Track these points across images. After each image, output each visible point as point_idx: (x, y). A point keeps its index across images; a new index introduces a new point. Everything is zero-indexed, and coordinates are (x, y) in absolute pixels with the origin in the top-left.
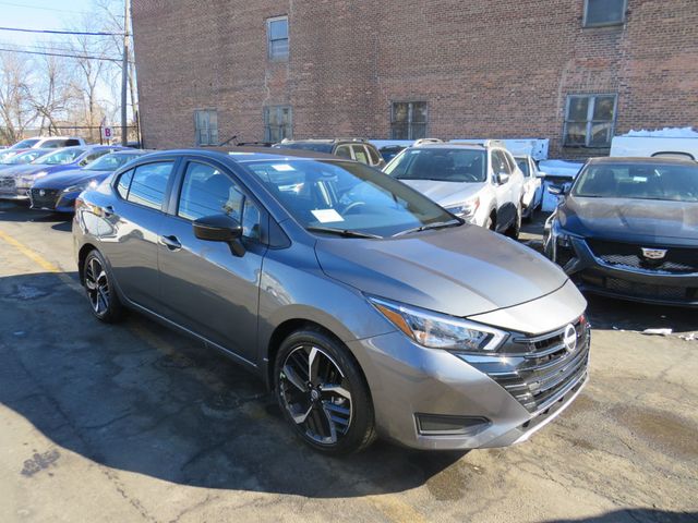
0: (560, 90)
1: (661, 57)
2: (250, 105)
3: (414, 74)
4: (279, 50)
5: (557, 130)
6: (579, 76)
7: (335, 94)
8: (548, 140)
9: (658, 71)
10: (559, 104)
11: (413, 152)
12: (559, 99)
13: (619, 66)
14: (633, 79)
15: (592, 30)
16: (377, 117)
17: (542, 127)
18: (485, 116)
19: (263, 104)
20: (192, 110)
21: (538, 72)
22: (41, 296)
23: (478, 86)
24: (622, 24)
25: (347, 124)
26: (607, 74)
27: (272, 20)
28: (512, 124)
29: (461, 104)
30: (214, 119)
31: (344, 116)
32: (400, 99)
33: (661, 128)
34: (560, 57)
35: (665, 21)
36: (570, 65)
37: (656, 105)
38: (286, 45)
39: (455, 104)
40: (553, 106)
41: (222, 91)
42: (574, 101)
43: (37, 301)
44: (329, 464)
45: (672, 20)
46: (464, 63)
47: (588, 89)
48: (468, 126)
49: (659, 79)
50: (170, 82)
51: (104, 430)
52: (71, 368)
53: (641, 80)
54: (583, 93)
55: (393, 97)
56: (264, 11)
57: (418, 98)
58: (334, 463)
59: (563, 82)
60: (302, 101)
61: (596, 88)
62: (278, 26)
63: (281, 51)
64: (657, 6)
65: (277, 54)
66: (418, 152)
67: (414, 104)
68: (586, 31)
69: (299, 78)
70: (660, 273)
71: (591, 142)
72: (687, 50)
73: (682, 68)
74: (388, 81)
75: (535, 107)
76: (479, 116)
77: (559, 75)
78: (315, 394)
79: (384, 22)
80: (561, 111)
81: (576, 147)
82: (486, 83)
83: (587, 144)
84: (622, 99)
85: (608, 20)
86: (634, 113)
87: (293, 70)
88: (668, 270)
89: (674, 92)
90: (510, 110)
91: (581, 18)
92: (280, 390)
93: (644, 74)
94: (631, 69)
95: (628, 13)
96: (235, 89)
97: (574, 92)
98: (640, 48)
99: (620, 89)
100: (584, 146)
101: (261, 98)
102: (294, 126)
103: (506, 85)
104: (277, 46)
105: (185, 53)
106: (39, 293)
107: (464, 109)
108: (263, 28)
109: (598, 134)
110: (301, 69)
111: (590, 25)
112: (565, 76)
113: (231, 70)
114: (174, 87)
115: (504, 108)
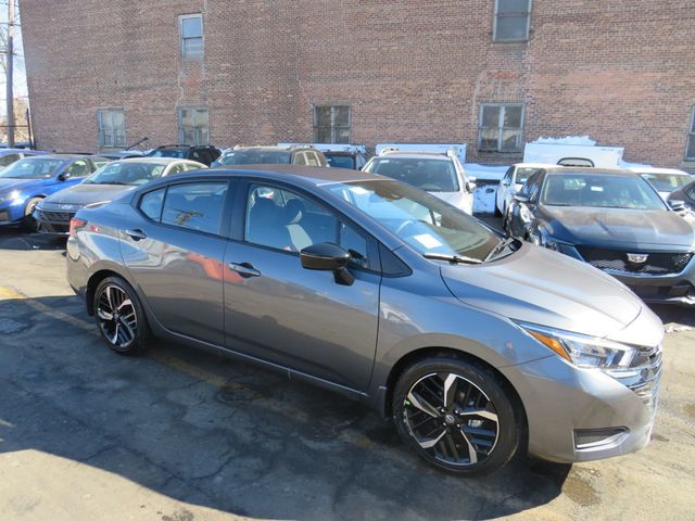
0: (474, 98)
1: (561, 72)
2: (162, 105)
3: (336, 79)
4: (193, 49)
5: (473, 136)
6: (491, 87)
7: (254, 96)
8: (465, 145)
9: (558, 85)
10: (473, 112)
11: (382, 162)
12: (474, 108)
13: (525, 79)
14: (538, 91)
15: (501, 45)
16: (299, 121)
17: (459, 132)
18: (406, 121)
19: (177, 104)
20: (95, 109)
21: (454, 81)
22: (24, 328)
23: (398, 92)
24: (526, 42)
25: (268, 126)
26: (515, 85)
27: (184, 17)
28: (431, 129)
29: (382, 109)
30: (120, 119)
31: (265, 118)
32: (323, 103)
33: (563, 136)
34: (473, 68)
35: (562, 41)
36: (482, 76)
37: (557, 115)
38: (201, 44)
39: (377, 109)
40: (468, 113)
41: (129, 89)
42: (486, 110)
43: (22, 335)
44: (466, 484)
45: (567, 40)
46: (385, 70)
47: (500, 98)
48: (391, 131)
49: (559, 92)
50: (67, 78)
51: (219, 479)
52: (126, 412)
53: (545, 93)
54: (494, 102)
55: (315, 100)
56: (175, 7)
57: (340, 103)
58: (472, 483)
59: (477, 92)
60: (219, 102)
61: (506, 98)
62: (191, 24)
63: (195, 50)
64: (555, 27)
65: (190, 53)
66: (387, 161)
67: (336, 107)
68: (496, 45)
69: (216, 78)
70: (643, 275)
71: (503, 147)
72: (580, 67)
73: (578, 83)
74: (309, 85)
75: (451, 113)
76: (401, 121)
77: (472, 84)
78: (450, 418)
79: (304, 26)
80: (476, 118)
81: (490, 152)
82: (406, 90)
83: (499, 149)
84: (528, 109)
85: (514, 37)
86: (539, 122)
87: (209, 70)
88: (649, 272)
89: (570, 105)
90: (430, 116)
91: (491, 33)
92: (403, 417)
93: (546, 88)
94: (535, 82)
95: (531, 32)
96: (143, 88)
97: (487, 101)
98: (543, 63)
99: (526, 100)
100: (497, 151)
101: (173, 98)
102: (211, 128)
103: (425, 93)
104: (190, 44)
105: (85, 47)
106: (20, 325)
107: (385, 114)
108: (174, 25)
109: (509, 140)
110: (219, 70)
111: (500, 40)
112: (478, 86)
113: (139, 67)
114: (72, 83)
115: (424, 114)
